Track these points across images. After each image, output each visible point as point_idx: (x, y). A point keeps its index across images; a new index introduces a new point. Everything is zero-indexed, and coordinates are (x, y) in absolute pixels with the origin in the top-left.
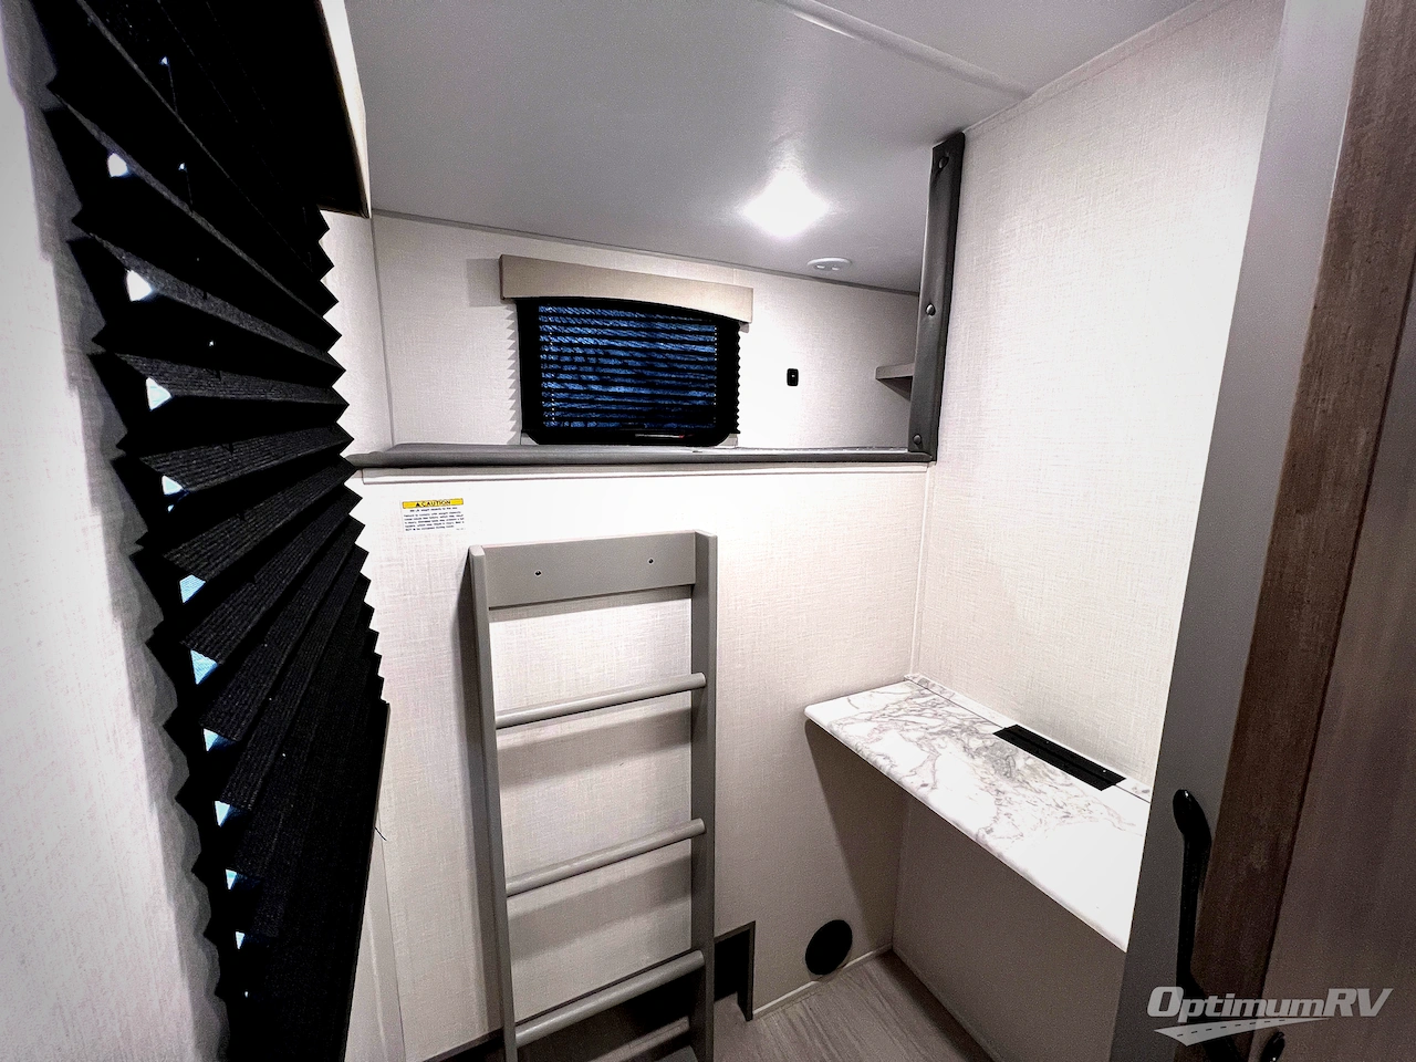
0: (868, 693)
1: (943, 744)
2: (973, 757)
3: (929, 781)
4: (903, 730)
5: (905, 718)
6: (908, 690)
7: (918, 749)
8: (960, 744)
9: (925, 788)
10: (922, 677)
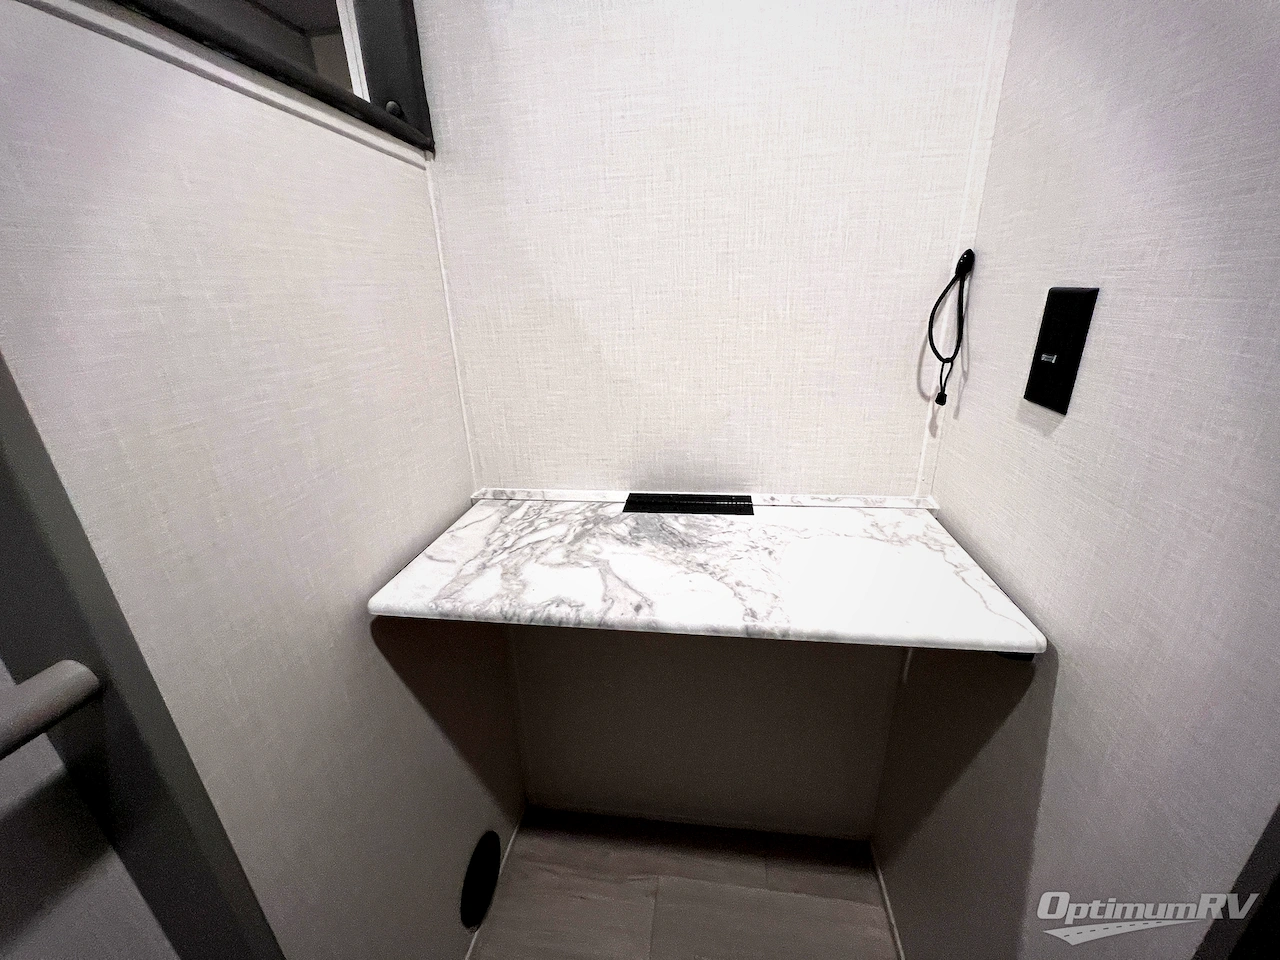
0: (445, 536)
1: (597, 549)
2: (637, 545)
3: (636, 599)
4: (538, 558)
5: (524, 542)
6: (489, 511)
7: (578, 570)
8: (610, 539)
9: (641, 611)
10: (491, 490)
